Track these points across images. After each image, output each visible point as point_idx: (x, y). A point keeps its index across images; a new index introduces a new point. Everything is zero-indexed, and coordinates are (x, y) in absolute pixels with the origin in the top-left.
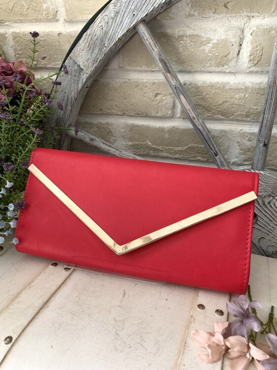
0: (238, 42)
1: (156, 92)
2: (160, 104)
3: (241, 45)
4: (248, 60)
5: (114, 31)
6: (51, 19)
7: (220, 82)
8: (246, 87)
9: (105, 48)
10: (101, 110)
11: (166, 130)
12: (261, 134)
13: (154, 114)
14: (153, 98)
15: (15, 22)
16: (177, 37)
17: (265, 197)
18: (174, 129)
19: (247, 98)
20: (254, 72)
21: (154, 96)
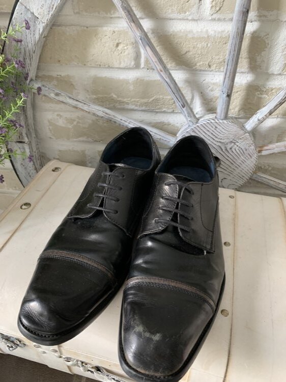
1: (117, 41)
2: (121, 55)
4: (211, 6)
7: (182, 31)
8: (208, 37)
10: (59, 61)
11: (130, 82)
12: (225, 85)
13: (117, 66)
14: (115, 49)
17: (227, 144)
18: (139, 80)
19: (209, 47)
20: (216, 19)
21: (115, 45)
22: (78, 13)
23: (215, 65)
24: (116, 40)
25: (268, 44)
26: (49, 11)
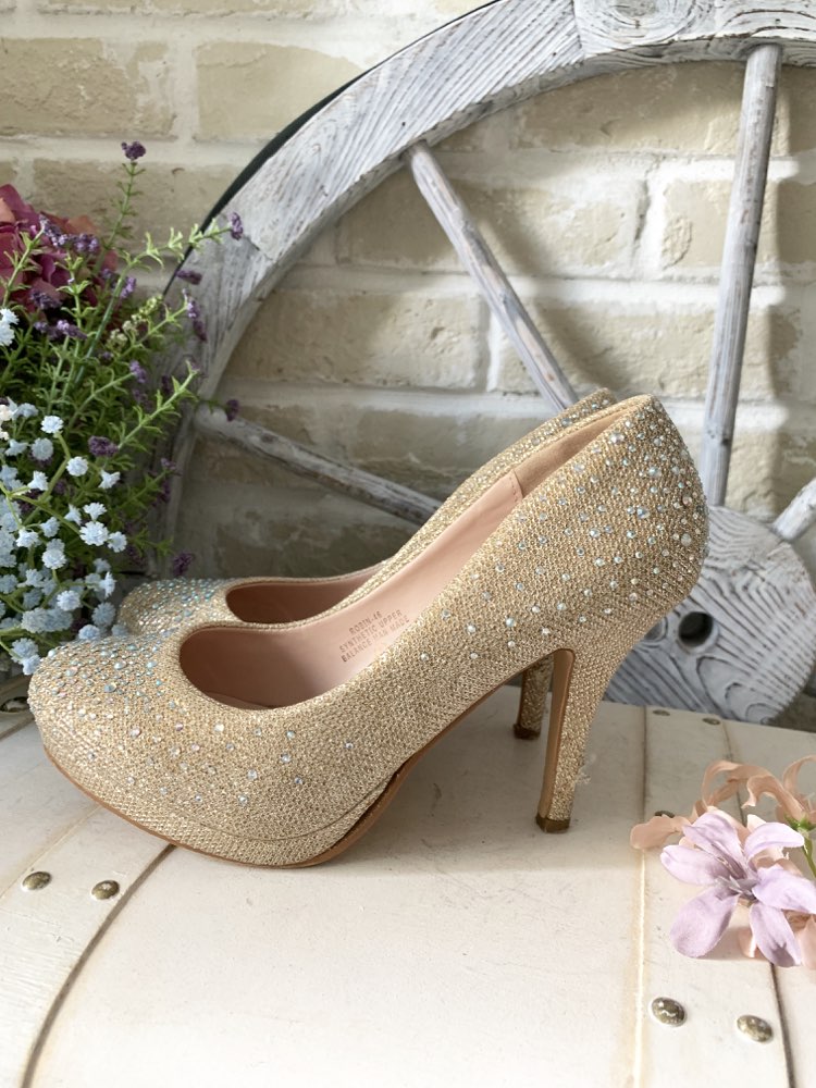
0: (635, 209)
1: (435, 324)
2: (442, 356)
3: (642, 217)
4: (662, 248)
5: (349, 158)
6: (156, 132)
8: (658, 315)
9: (324, 197)
10: (280, 371)
11: (460, 423)
13: (427, 382)
14: (427, 342)
15: (49, 133)
16: (490, 193)
18: (482, 419)
19: (661, 339)
20: (675, 278)
21: (429, 334)
22: (347, 260)
23: (675, 384)
24: (432, 321)
25: (801, 332)
26: (289, 235)
